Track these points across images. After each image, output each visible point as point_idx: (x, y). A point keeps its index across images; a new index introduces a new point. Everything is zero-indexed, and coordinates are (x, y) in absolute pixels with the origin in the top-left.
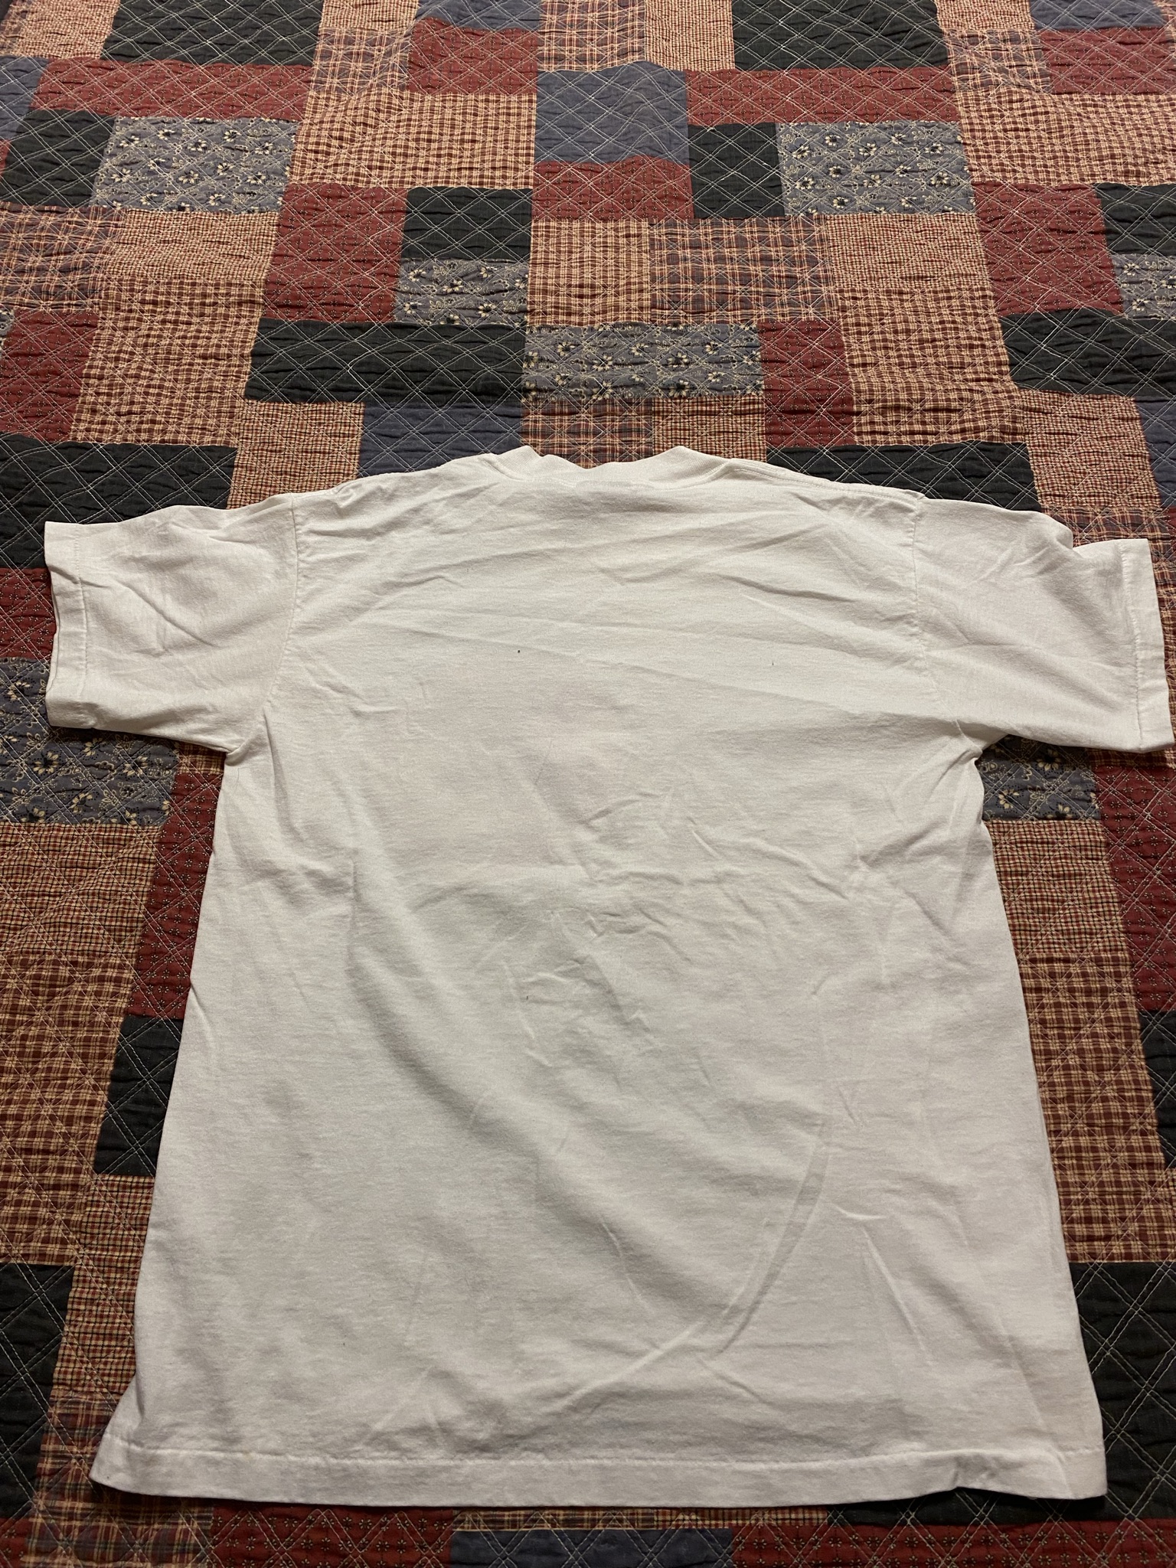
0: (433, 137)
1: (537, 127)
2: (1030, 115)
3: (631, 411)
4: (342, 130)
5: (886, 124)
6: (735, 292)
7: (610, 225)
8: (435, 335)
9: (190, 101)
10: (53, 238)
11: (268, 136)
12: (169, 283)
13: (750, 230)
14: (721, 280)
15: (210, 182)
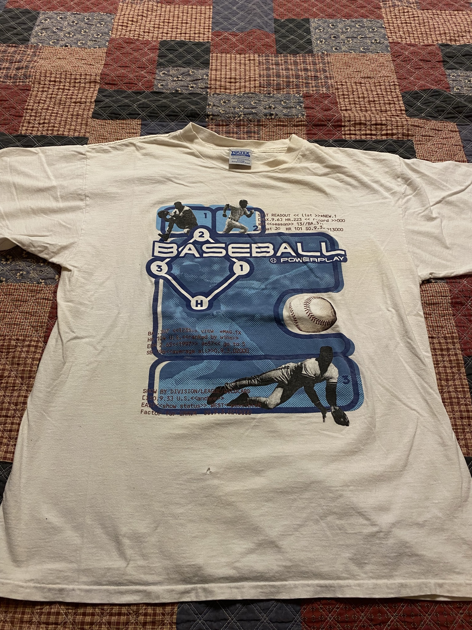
0: (170, 21)
1: (212, 18)
2: (412, 17)
3: (251, 125)
4: (133, 18)
5: (354, 20)
6: (293, 82)
7: (243, 56)
8: (171, 96)
9: (71, 6)
10: (13, 56)
11: (103, 20)
12: (61, 74)
13: (299, 58)
14: (288, 77)
15: (79, 36)
